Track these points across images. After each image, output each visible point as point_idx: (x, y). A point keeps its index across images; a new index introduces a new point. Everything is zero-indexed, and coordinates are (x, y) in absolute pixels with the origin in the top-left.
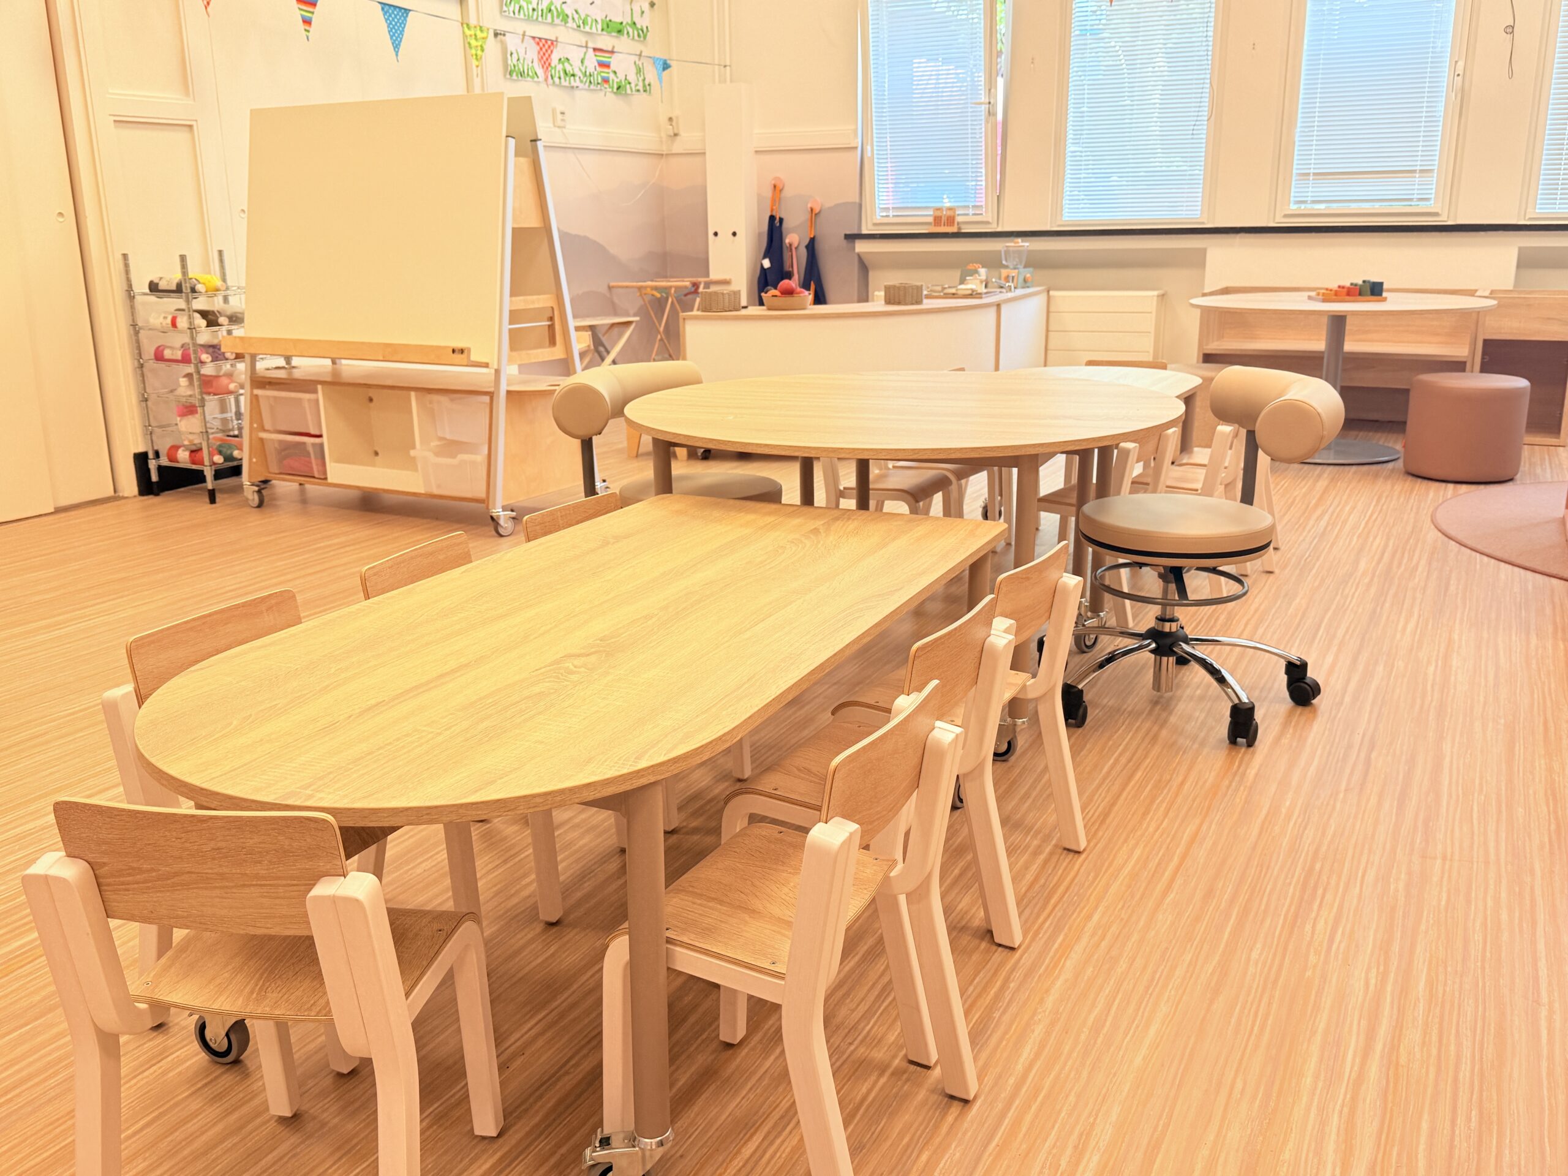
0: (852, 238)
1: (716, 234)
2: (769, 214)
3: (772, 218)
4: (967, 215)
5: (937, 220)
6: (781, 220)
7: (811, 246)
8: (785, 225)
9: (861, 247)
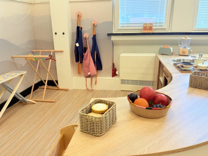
0: (110, 35)
1: (56, 34)
2: (76, 26)
3: (78, 28)
4: (157, 26)
5: (145, 28)
6: (81, 28)
7: (94, 38)
8: (83, 30)
9: (113, 38)
